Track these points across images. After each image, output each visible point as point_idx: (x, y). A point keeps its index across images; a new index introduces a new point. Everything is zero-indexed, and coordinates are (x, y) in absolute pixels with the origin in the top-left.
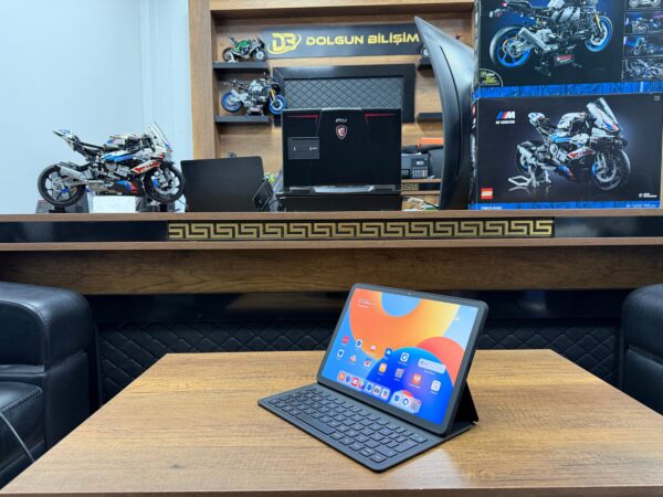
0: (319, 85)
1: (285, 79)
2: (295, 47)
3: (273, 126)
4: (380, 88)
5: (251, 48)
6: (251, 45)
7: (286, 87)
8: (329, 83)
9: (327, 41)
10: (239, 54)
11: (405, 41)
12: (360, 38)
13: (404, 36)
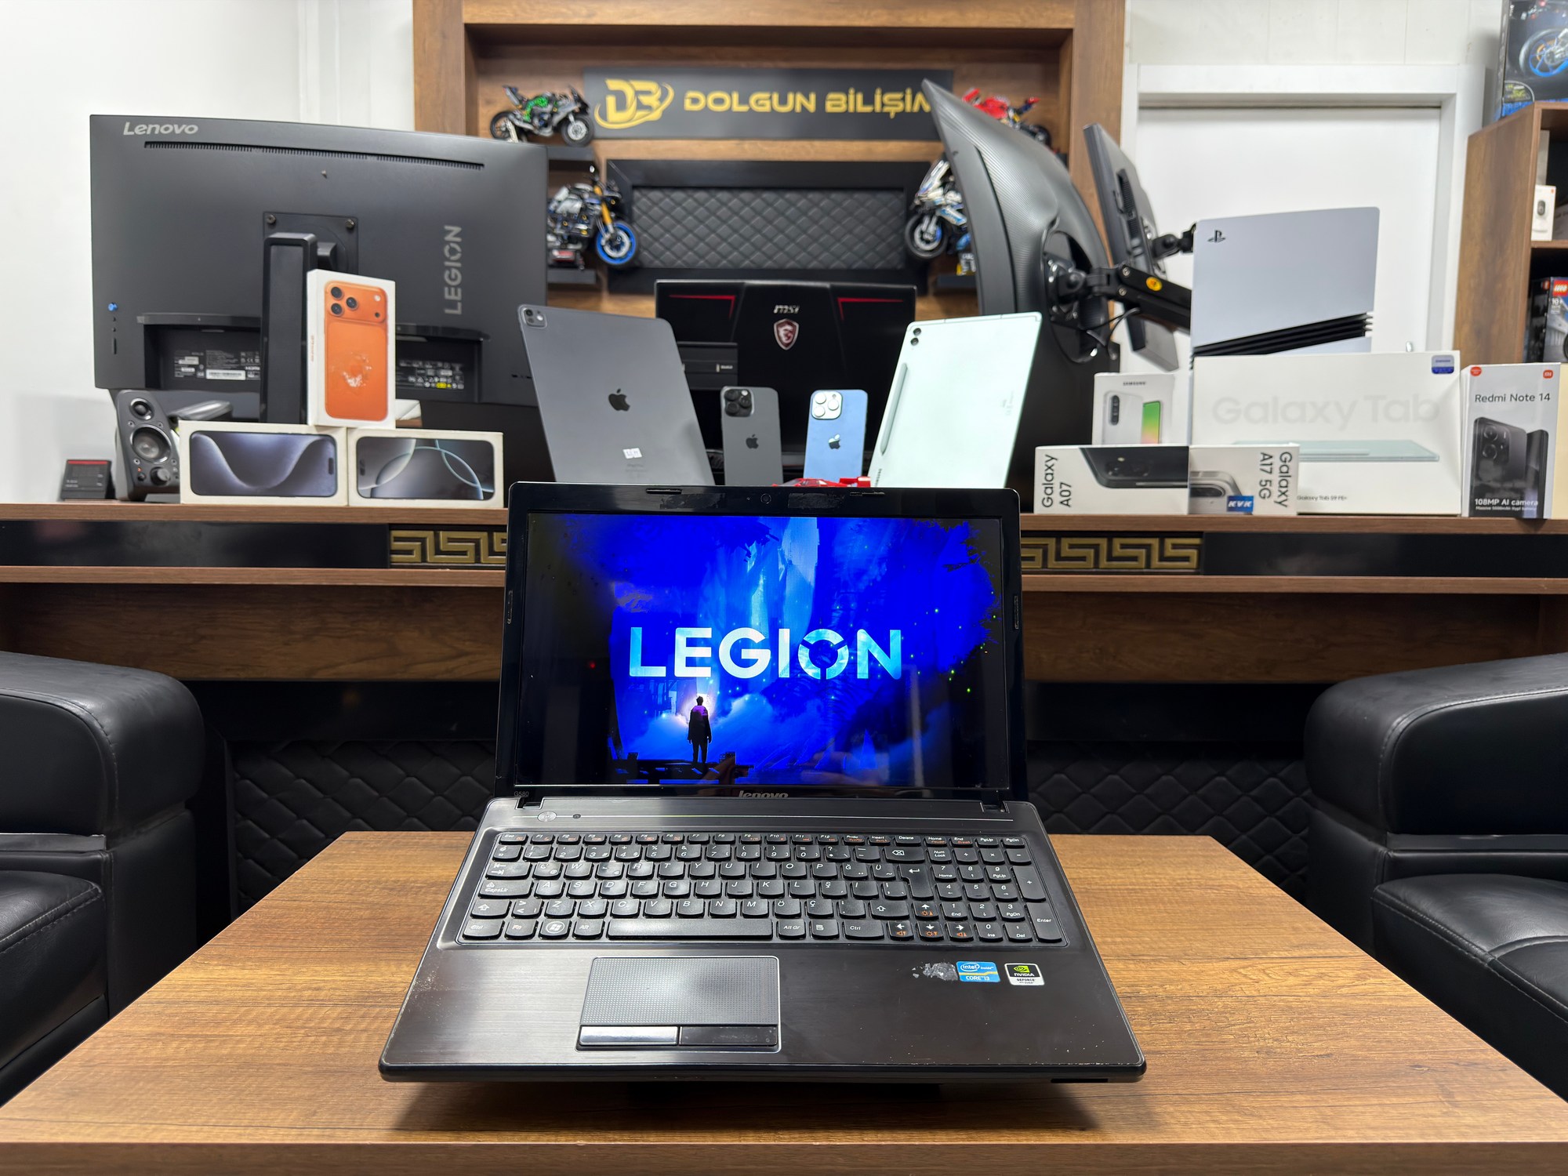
0: (712, 202)
1: (635, 187)
2: (656, 115)
3: (605, 294)
4: (851, 214)
5: (557, 113)
6: (557, 107)
7: (639, 204)
8: (735, 200)
9: (731, 102)
10: (528, 127)
11: (908, 109)
12: (808, 98)
13: (909, 97)
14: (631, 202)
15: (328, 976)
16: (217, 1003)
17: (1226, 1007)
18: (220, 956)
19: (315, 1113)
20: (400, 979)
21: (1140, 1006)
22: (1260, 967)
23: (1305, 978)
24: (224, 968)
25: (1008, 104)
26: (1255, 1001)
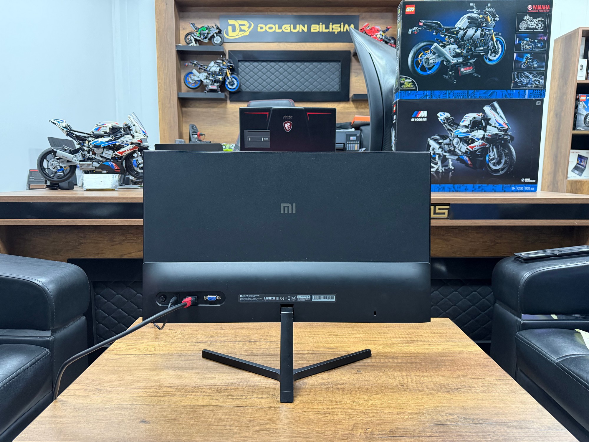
0: (268, 67)
1: (239, 61)
2: (247, 34)
4: (321, 71)
5: (210, 33)
6: (210, 31)
7: (240, 67)
8: (277, 65)
9: (275, 28)
10: (199, 38)
11: (342, 30)
12: (304, 27)
13: (342, 26)
14: (238, 67)
25: (380, 29)
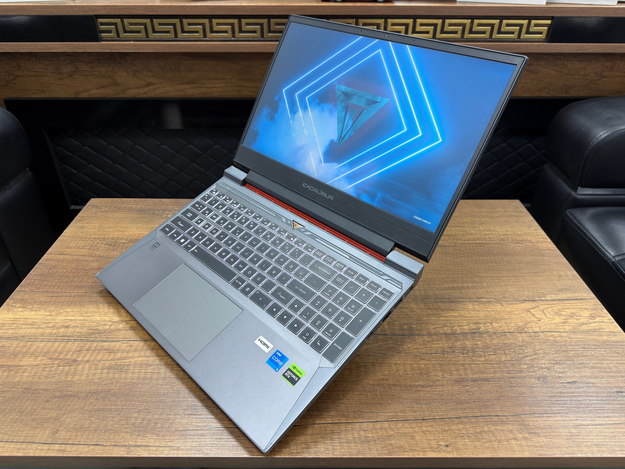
15: (73, 316)
16: (16, 338)
17: (523, 340)
18: (22, 300)
19: (58, 430)
20: (108, 319)
21: (480, 340)
22: (541, 308)
23: (564, 317)
24: (23, 309)
26: (538, 336)
